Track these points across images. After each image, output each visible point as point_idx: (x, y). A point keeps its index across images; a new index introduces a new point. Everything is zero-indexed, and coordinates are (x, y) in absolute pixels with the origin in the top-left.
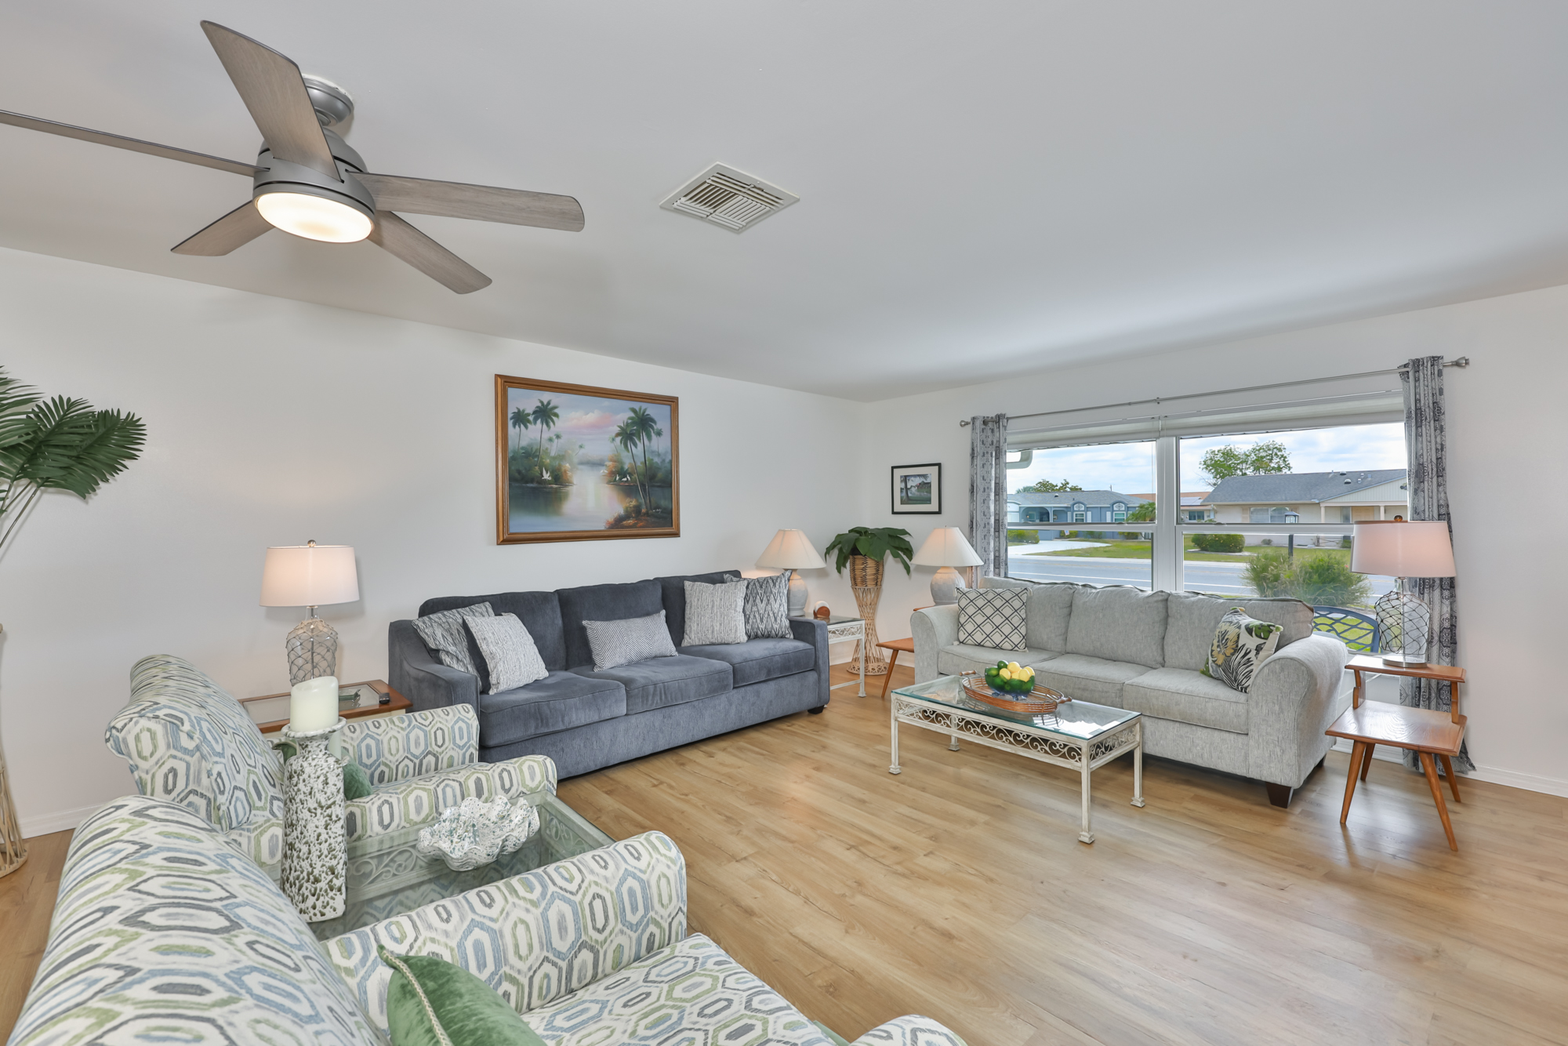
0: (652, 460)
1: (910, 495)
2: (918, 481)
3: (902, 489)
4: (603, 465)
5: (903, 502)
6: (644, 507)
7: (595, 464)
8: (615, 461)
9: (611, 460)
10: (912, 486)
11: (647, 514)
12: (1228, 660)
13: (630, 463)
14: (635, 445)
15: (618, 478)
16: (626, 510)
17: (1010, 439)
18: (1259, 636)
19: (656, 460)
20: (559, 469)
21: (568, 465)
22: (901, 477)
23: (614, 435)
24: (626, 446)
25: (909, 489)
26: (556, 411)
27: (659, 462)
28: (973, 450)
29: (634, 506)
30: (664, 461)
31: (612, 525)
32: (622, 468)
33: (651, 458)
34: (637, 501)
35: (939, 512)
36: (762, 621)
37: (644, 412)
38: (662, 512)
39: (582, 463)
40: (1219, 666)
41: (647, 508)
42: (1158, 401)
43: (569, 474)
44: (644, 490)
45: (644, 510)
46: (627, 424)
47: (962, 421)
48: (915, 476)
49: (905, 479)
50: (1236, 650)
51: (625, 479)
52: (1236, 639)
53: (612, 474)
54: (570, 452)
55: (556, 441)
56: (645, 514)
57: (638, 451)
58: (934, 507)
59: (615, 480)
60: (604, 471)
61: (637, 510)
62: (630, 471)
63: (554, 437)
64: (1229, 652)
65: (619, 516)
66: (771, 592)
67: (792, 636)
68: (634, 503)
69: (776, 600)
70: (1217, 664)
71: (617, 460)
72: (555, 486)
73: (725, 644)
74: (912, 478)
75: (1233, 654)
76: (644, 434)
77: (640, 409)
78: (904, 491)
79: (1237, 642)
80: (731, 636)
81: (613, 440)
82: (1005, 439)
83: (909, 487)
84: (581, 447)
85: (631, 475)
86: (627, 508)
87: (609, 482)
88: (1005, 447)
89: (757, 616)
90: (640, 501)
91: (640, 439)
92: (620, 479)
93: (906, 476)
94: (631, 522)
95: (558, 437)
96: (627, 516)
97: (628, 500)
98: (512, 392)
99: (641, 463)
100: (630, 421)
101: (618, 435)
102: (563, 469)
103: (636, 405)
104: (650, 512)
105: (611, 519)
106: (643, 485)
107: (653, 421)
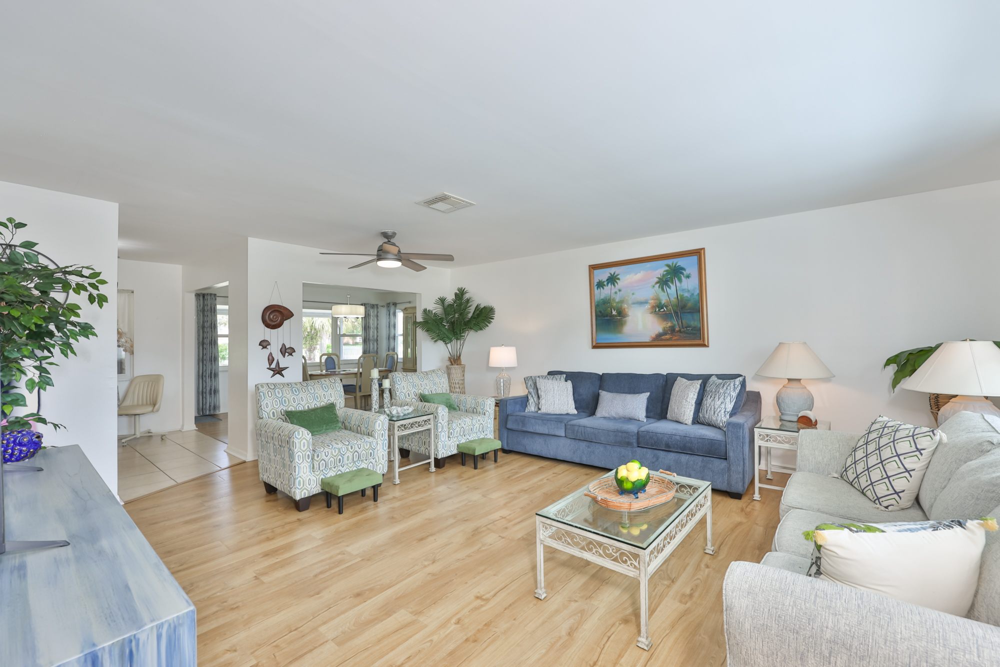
0: (683, 295)
4: (647, 303)
6: (677, 327)
7: (642, 303)
8: (655, 300)
9: (653, 299)
11: (680, 331)
13: (666, 300)
14: (670, 287)
15: (657, 310)
16: (664, 329)
19: (686, 295)
20: (621, 308)
21: (626, 305)
23: (654, 284)
24: (663, 289)
26: (618, 277)
27: (689, 296)
29: (670, 327)
30: (693, 294)
31: (654, 338)
32: (660, 303)
33: (682, 294)
34: (672, 323)
37: (676, 265)
38: (692, 330)
39: (634, 303)
41: (679, 327)
43: (627, 310)
44: (677, 316)
45: (677, 329)
46: (664, 275)
51: (663, 310)
53: (653, 307)
54: (627, 298)
55: (618, 293)
56: (678, 331)
57: (672, 291)
59: (656, 311)
60: (648, 306)
61: (672, 329)
62: (666, 304)
63: (618, 291)
65: (659, 333)
68: (669, 324)
71: (657, 299)
72: (619, 318)
76: (676, 279)
77: (673, 264)
81: (654, 287)
84: (633, 294)
85: (666, 307)
86: (664, 328)
87: (651, 313)
90: (674, 323)
91: (672, 283)
92: (659, 310)
94: (667, 336)
95: (620, 290)
96: (665, 333)
97: (665, 323)
98: (596, 272)
99: (674, 298)
100: (665, 273)
101: (657, 283)
102: (623, 308)
103: (670, 262)
104: (682, 330)
105: (654, 336)
106: (676, 313)
107: (683, 269)
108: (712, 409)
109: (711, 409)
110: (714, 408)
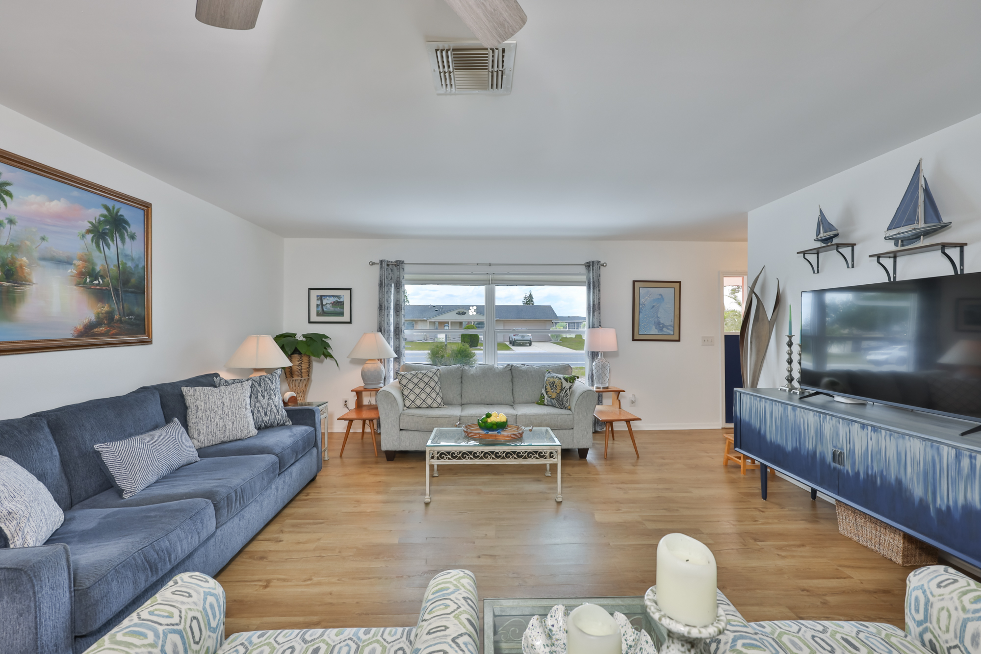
0: (126, 264)
1: (325, 309)
2: (332, 300)
3: (318, 305)
4: (71, 264)
5: (318, 315)
6: (117, 313)
7: (66, 262)
8: (85, 261)
9: (80, 259)
10: (327, 304)
11: (120, 321)
12: (558, 395)
13: (102, 265)
14: (108, 246)
15: (88, 280)
16: (98, 316)
17: (406, 276)
18: (570, 382)
19: (130, 264)
20: (13, 263)
21: (25, 259)
22: (317, 296)
23: (84, 231)
24: (98, 246)
25: (324, 305)
26: (8, 188)
27: (132, 267)
28: (381, 281)
29: (107, 313)
30: (137, 266)
31: (81, 332)
32: (93, 269)
33: (124, 261)
34: (110, 306)
35: (350, 322)
36: (266, 414)
37: (118, 212)
38: (135, 319)
39: (44, 259)
40: (554, 399)
41: (120, 314)
42: (490, 265)
43: (27, 270)
44: (117, 295)
45: (117, 317)
46: (100, 222)
47: (371, 262)
48: (330, 296)
49: (321, 298)
50: (562, 390)
51: (96, 282)
52: (561, 384)
53: (82, 275)
54: (28, 243)
55: (8, 226)
56: (118, 321)
57: (111, 252)
58: (346, 318)
59: (85, 282)
60: (72, 271)
61: (110, 316)
62: (102, 273)
63: (6, 222)
64: (558, 391)
65: (90, 322)
66: (271, 389)
67: (291, 423)
68: (106, 308)
69: (275, 395)
70: (552, 398)
71: (87, 260)
72: (5, 284)
73: (237, 440)
74: (327, 298)
75: (560, 392)
76: (117, 235)
77: (114, 208)
78: (320, 306)
79: (562, 386)
80: (244, 431)
81: (83, 236)
82: (404, 277)
83: (324, 303)
84: (43, 239)
85: (103, 277)
86: (98, 314)
87: (78, 284)
88: (403, 282)
89: (261, 410)
90: (113, 306)
91: (113, 240)
92: (91, 282)
93: (322, 296)
94: (102, 329)
95: (11, 222)
96: (98, 323)
97: (100, 305)
99: (114, 266)
100: (102, 219)
101: (89, 231)
102: (18, 263)
103: (110, 204)
104: (123, 319)
105: (80, 327)
106: (116, 290)
107: (126, 222)
108: (274, 408)
109: (272, 408)
110: (276, 406)
